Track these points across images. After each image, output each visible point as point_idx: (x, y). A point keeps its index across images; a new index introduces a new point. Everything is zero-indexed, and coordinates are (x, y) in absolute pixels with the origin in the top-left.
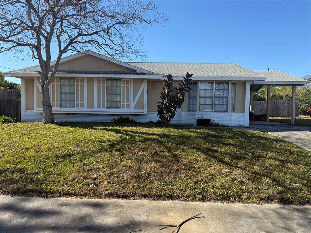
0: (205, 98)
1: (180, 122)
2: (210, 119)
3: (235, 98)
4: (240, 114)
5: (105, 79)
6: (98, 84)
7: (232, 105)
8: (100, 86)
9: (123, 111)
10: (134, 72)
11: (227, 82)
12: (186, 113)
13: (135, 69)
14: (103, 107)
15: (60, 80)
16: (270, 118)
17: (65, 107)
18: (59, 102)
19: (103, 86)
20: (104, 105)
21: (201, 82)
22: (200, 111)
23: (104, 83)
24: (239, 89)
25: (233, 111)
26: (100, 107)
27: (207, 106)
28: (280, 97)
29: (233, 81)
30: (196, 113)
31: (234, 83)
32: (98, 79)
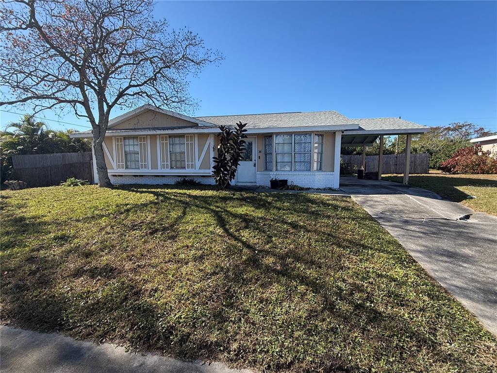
0: (283, 154)
1: (254, 184)
2: (287, 180)
3: (321, 154)
4: (328, 173)
5: (168, 136)
6: (161, 142)
7: (317, 162)
8: (163, 144)
9: (188, 172)
10: (195, 125)
11: (309, 133)
12: (263, 173)
13: (197, 122)
14: (167, 168)
15: (124, 139)
16: (382, 176)
17: (131, 168)
18: (124, 163)
19: (166, 143)
20: (167, 165)
21: (277, 134)
22: (277, 170)
23: (166, 140)
24: (327, 141)
25: (320, 169)
26: (164, 168)
27: (286, 163)
28: (414, 150)
29: (318, 131)
30: (271, 173)
31: (321, 134)
32: (161, 136)
